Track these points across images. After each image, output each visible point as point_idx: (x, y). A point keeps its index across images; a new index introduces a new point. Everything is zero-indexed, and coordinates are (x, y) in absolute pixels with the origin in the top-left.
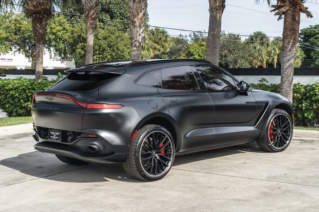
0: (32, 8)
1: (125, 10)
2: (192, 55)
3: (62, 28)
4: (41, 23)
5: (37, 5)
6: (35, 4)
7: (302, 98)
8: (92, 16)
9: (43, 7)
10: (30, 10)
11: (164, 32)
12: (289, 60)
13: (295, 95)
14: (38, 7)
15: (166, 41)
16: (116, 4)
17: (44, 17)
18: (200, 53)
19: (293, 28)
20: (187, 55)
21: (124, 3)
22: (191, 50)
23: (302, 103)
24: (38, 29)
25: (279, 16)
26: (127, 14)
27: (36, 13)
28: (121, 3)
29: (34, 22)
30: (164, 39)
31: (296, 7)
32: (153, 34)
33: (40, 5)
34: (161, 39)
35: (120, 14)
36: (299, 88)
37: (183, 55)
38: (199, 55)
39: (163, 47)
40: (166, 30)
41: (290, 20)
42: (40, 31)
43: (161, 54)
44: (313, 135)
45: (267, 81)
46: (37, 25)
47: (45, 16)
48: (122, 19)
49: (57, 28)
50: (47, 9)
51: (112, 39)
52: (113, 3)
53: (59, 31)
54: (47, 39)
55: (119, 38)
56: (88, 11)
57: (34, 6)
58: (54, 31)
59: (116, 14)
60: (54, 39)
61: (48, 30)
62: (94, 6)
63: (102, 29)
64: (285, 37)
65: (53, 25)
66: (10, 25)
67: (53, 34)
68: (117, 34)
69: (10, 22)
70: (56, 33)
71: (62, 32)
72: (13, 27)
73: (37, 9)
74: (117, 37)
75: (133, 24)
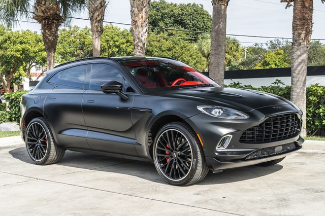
0: (42, 14)
1: (198, 21)
2: (268, 64)
3: (124, 41)
4: (51, 29)
5: (45, 10)
6: (43, 9)
7: (319, 103)
8: (96, 18)
9: (51, 12)
10: (40, 16)
11: (235, 41)
12: (300, 56)
13: (311, 98)
14: (47, 12)
15: (237, 50)
16: (189, 15)
17: (53, 22)
18: (277, 62)
19: (304, 16)
20: (263, 64)
21: (197, 14)
22: (267, 59)
23: (319, 108)
24: (48, 36)
25: (287, 3)
26: (200, 25)
27: (45, 19)
28: (194, 13)
29: (44, 28)
30: (235, 48)
34: (231, 48)
35: (193, 25)
36: (316, 90)
37: (259, 65)
38: (276, 65)
39: (234, 57)
41: (299, 7)
42: (50, 38)
43: (239, 65)
44: (319, 146)
45: (283, 83)
46: (47, 31)
47: (55, 21)
48: (195, 30)
49: (121, 41)
50: (56, 14)
51: (177, 50)
52: (186, 15)
53: (123, 43)
54: (111, 52)
55: (184, 49)
56: (92, 13)
57: (43, 12)
58: (117, 44)
59: (189, 25)
60: (117, 52)
61: (111, 43)
62: (98, 7)
63: (167, 40)
64: (295, 28)
65: (116, 38)
66: (75, 40)
67: (117, 47)
68: (182, 45)
69: (75, 37)
70: (119, 45)
71: (126, 44)
72: (78, 42)
73: (46, 15)
74: (182, 48)
75: (135, 24)
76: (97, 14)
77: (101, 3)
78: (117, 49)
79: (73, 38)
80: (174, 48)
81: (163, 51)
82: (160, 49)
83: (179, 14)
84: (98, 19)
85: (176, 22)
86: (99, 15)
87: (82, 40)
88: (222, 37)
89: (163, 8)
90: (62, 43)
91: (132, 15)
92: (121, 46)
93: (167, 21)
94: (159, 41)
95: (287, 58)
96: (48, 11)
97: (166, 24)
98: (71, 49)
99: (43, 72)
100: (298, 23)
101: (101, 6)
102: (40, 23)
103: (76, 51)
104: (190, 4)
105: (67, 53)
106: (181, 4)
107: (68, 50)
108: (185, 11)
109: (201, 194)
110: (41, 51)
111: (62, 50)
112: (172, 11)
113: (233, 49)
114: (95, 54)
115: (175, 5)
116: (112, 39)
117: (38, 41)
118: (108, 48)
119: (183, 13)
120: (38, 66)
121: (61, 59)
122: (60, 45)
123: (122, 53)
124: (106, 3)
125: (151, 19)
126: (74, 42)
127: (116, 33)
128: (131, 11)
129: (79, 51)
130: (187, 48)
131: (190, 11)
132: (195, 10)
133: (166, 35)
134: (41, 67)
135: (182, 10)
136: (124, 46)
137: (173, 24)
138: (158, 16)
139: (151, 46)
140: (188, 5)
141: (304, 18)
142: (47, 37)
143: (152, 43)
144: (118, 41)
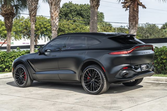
0: (4, 12)
4: (9, 20)
5: (6, 10)
6: (5, 10)
9: (9, 11)
10: (3, 13)
11: (109, 25)
17: (10, 16)
25: (126, 8)
27: (6, 15)
29: (5, 19)
30: (110, 28)
31: (135, 3)
32: (103, 26)
33: (8, 10)
34: (108, 28)
40: (111, 23)
42: (9, 24)
46: (7, 21)
47: (11, 16)
49: (47, 25)
50: (12, 12)
51: (78, 30)
52: (83, 10)
53: (48, 26)
54: (42, 31)
55: (82, 29)
56: (30, 12)
57: (5, 11)
58: (46, 26)
59: (85, 16)
60: (45, 31)
61: (42, 26)
62: (34, 9)
63: (72, 24)
64: (130, 21)
65: (45, 23)
66: (22, 24)
67: (45, 28)
68: (81, 27)
69: (22, 23)
70: (47, 27)
71: (50, 26)
72: (24, 25)
73: (6, 13)
74: (81, 28)
75: (52, 18)
76: (33, 12)
77: (35, 7)
78: (45, 29)
79: (21, 23)
80: (76, 28)
81: (70, 30)
82: (69, 29)
83: (79, 10)
84: (33, 15)
85: (78, 14)
86: (34, 13)
87: (26, 24)
88: (95, 24)
89: (71, 7)
90: (15, 26)
91: (50, 13)
92: (48, 28)
93: (73, 13)
94: (68, 25)
95: (138, 34)
96: (7, 11)
97: (73, 15)
98: (20, 29)
99: (5, 41)
100: (131, 18)
101: (35, 9)
102: (3, 17)
103: (23, 30)
104: (86, 4)
105: (18, 31)
106: (81, 4)
107: (19, 30)
108: (83, 8)
109: (78, 99)
110: (4, 30)
111: (15, 30)
112: (76, 8)
113: (108, 29)
114: (32, 33)
115: (78, 5)
116: (43, 23)
117: (2, 25)
118: (41, 29)
119: (82, 9)
120: (2, 38)
121: (14, 35)
122: (14, 27)
123: (48, 31)
124: (38, 7)
125: (64, 12)
126: (22, 25)
127: (44, 20)
128: (50, 11)
129: (24, 30)
130: (84, 28)
131: (85, 8)
132: (88, 8)
133: (72, 22)
134: (4, 39)
135: (81, 7)
136: (49, 27)
137: (77, 15)
138: (68, 11)
139: (64, 28)
140: (84, 5)
141: (134, 16)
142: (7, 24)
143: (64, 26)
144: (46, 25)
